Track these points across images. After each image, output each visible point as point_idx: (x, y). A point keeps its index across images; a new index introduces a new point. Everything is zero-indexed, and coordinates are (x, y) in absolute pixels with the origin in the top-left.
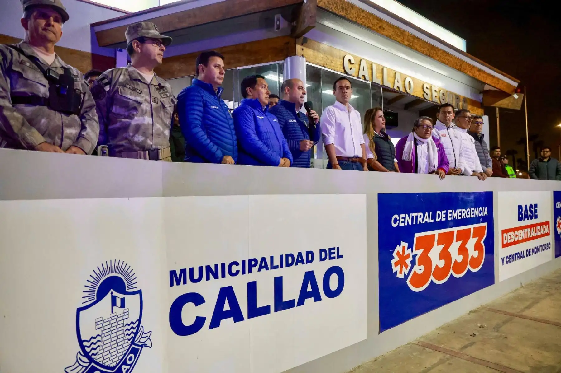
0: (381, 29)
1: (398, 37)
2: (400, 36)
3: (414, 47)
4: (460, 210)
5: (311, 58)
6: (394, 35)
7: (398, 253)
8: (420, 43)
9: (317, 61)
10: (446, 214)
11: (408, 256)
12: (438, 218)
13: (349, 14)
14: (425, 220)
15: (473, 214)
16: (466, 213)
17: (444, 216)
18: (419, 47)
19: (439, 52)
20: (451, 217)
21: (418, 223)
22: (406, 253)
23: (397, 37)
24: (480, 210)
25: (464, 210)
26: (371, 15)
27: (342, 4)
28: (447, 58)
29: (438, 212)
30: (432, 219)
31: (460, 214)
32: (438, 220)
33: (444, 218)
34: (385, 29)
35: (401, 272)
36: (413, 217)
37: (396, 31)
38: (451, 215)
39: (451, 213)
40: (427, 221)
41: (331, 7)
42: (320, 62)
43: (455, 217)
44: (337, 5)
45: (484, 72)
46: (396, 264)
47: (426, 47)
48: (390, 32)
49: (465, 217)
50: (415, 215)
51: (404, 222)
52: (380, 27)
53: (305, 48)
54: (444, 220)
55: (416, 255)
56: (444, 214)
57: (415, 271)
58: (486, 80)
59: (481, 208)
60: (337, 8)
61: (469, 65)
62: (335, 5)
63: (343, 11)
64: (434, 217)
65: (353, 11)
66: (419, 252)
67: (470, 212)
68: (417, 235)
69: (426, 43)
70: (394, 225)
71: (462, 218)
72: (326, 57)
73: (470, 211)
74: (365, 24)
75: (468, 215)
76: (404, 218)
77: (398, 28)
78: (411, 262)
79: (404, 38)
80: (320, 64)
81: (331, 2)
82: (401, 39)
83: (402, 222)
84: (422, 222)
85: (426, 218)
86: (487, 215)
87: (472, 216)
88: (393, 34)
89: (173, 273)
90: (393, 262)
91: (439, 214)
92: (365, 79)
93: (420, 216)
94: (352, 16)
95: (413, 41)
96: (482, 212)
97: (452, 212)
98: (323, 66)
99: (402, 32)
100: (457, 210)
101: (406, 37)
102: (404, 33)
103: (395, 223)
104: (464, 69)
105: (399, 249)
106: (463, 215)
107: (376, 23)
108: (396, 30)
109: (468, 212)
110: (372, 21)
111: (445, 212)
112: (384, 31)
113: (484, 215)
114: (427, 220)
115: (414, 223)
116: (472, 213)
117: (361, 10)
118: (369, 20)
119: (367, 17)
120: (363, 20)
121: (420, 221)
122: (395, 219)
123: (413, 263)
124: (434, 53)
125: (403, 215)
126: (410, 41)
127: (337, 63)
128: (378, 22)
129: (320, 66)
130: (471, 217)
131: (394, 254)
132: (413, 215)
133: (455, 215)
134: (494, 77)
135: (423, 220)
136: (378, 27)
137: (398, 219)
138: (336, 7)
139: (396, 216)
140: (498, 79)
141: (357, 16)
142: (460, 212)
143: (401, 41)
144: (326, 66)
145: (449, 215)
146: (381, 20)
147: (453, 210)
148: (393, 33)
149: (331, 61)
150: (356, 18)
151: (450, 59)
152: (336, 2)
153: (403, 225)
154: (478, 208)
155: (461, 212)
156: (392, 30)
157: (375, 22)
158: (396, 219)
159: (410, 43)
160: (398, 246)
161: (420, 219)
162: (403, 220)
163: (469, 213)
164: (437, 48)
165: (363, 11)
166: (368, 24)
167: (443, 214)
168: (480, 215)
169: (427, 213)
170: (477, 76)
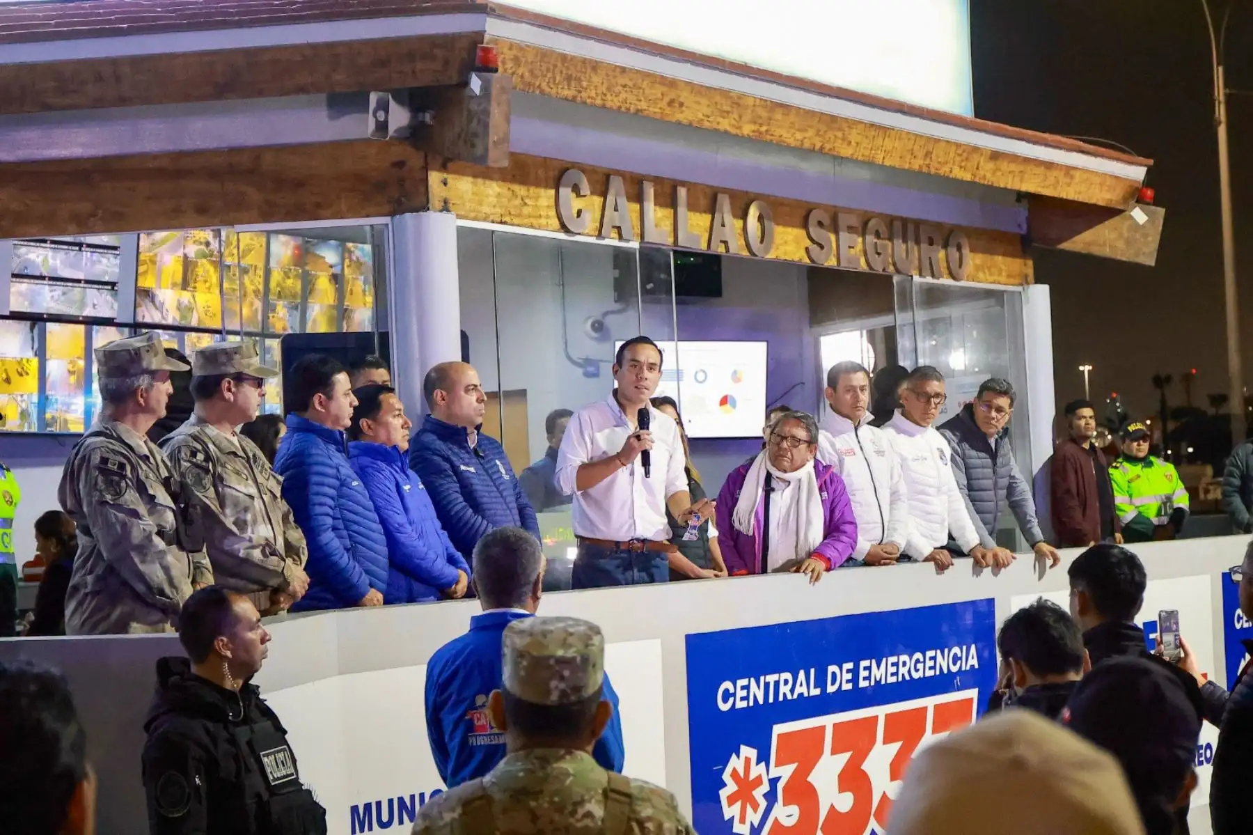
0: (675, 107)
1: (724, 118)
2: (728, 112)
3: (772, 135)
4: (893, 659)
5: (468, 205)
6: (713, 115)
7: (735, 774)
8: (792, 118)
9: (486, 209)
10: (855, 672)
11: (759, 781)
12: (833, 683)
13: (586, 89)
14: (798, 690)
15: (931, 668)
16: (911, 664)
17: (849, 676)
18: (788, 132)
19: (854, 131)
20: (867, 678)
21: (781, 698)
22: (752, 776)
23: (720, 120)
24: (955, 654)
25: (904, 658)
26: (646, 75)
27: (568, 68)
28: (879, 141)
29: (832, 668)
30: (815, 687)
31: (894, 669)
32: (831, 689)
33: (848, 681)
34: (685, 105)
35: (742, 820)
36: (767, 685)
37: (716, 103)
38: (866, 673)
39: (868, 668)
40: (802, 694)
41: (537, 84)
42: (493, 211)
43: (878, 679)
44: (554, 73)
45: (1014, 158)
46: (732, 800)
47: (810, 127)
48: (698, 110)
49: (907, 678)
50: (771, 678)
51: (746, 698)
52: (671, 103)
53: (451, 178)
54: (847, 687)
55: (778, 779)
56: (848, 671)
57: (776, 819)
58: (1021, 181)
59: (956, 650)
60: (555, 80)
61: (958, 145)
62: (549, 75)
63: (569, 85)
64: (821, 682)
65: (596, 79)
66: (785, 772)
67: (924, 662)
68: (779, 729)
69: (811, 113)
70: (724, 707)
71: (900, 679)
72: (509, 189)
73: (922, 660)
74: (628, 105)
75: (917, 670)
76: (747, 688)
77: (724, 93)
78: (765, 796)
79: (740, 117)
80: (492, 217)
81: (540, 70)
82: (733, 122)
83: (742, 699)
84: (789, 697)
85: (801, 685)
86: (977, 666)
87: (930, 673)
88: (709, 114)
89: (354, 809)
90: (724, 794)
91: (834, 674)
92: (621, 238)
93: (786, 682)
94: (593, 94)
95: (770, 119)
96: (961, 659)
97: (869, 665)
98: (501, 223)
99: (736, 100)
100: (884, 660)
101: (749, 111)
102: (741, 102)
103: (725, 700)
104: (939, 163)
105: (735, 763)
106: (903, 670)
107: (659, 96)
108: (718, 98)
109: (918, 661)
110: (646, 92)
111: (850, 665)
112: (682, 112)
113: (968, 668)
114: (804, 690)
115: (771, 700)
116: (930, 663)
117: (618, 70)
118: (641, 91)
119: (634, 85)
120: (623, 95)
121: (785, 694)
122: (726, 693)
123: (771, 797)
124: (836, 136)
125: (744, 682)
126: (760, 121)
127: (538, 204)
128: (664, 89)
129: (493, 222)
130: (927, 675)
131: (726, 776)
132: (767, 681)
133: (877, 673)
134: (1049, 165)
135: (792, 691)
136: (664, 104)
137: (732, 691)
138: (551, 80)
139: (727, 685)
140: (1069, 170)
141: (609, 89)
142: (893, 664)
143: (734, 126)
144: (507, 219)
145: (863, 674)
146: (672, 83)
147: (874, 661)
148: (707, 111)
149: (522, 199)
150: (605, 95)
151: (888, 143)
152: (552, 68)
153: (744, 704)
154: (946, 650)
155: (895, 664)
156: (704, 101)
157: (658, 91)
158: (727, 691)
159: (761, 125)
160: (734, 756)
161: (784, 689)
162: (744, 693)
163: (920, 666)
164: (846, 120)
165: (623, 70)
166: (637, 103)
167: (844, 671)
168: (954, 669)
169: (802, 674)
170: (988, 175)
